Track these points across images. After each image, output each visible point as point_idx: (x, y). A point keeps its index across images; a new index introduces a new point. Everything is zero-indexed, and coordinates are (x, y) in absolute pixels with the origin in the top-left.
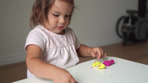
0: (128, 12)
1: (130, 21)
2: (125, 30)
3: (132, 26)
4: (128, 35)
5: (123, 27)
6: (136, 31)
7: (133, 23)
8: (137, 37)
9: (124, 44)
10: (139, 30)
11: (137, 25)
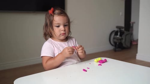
0: (117, 27)
1: (119, 33)
2: (115, 40)
3: (120, 37)
4: (118, 44)
5: (114, 38)
6: (123, 41)
7: (121, 35)
8: (124, 45)
9: (115, 50)
10: (125, 40)
11: (123, 37)
